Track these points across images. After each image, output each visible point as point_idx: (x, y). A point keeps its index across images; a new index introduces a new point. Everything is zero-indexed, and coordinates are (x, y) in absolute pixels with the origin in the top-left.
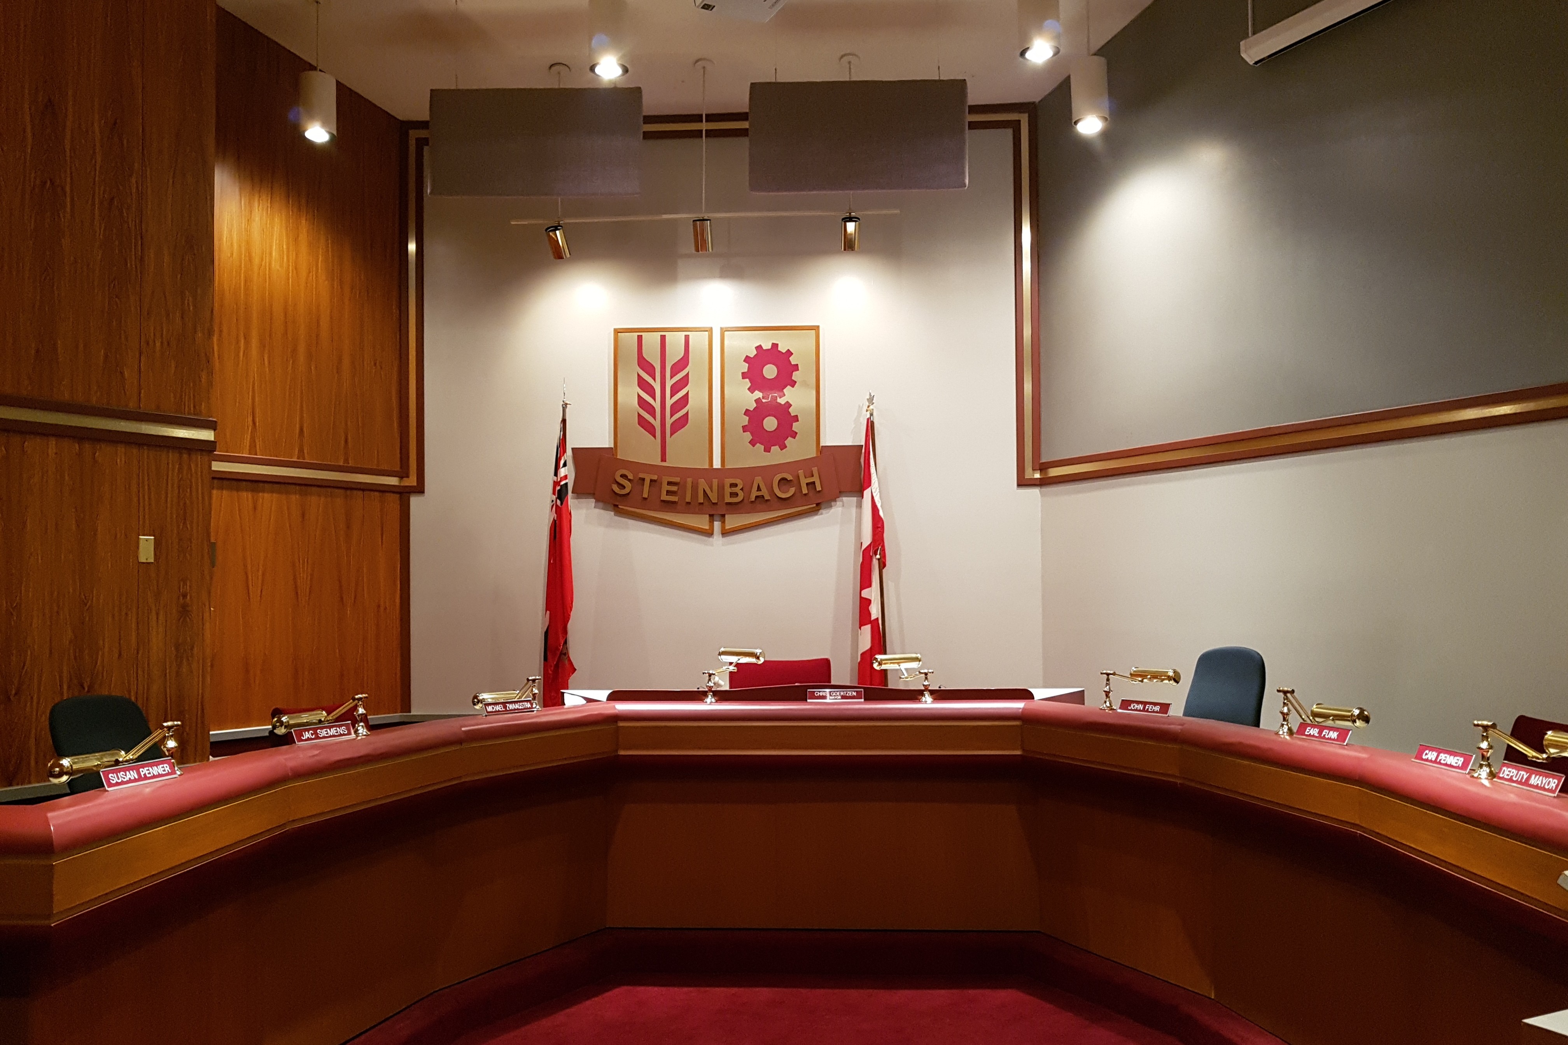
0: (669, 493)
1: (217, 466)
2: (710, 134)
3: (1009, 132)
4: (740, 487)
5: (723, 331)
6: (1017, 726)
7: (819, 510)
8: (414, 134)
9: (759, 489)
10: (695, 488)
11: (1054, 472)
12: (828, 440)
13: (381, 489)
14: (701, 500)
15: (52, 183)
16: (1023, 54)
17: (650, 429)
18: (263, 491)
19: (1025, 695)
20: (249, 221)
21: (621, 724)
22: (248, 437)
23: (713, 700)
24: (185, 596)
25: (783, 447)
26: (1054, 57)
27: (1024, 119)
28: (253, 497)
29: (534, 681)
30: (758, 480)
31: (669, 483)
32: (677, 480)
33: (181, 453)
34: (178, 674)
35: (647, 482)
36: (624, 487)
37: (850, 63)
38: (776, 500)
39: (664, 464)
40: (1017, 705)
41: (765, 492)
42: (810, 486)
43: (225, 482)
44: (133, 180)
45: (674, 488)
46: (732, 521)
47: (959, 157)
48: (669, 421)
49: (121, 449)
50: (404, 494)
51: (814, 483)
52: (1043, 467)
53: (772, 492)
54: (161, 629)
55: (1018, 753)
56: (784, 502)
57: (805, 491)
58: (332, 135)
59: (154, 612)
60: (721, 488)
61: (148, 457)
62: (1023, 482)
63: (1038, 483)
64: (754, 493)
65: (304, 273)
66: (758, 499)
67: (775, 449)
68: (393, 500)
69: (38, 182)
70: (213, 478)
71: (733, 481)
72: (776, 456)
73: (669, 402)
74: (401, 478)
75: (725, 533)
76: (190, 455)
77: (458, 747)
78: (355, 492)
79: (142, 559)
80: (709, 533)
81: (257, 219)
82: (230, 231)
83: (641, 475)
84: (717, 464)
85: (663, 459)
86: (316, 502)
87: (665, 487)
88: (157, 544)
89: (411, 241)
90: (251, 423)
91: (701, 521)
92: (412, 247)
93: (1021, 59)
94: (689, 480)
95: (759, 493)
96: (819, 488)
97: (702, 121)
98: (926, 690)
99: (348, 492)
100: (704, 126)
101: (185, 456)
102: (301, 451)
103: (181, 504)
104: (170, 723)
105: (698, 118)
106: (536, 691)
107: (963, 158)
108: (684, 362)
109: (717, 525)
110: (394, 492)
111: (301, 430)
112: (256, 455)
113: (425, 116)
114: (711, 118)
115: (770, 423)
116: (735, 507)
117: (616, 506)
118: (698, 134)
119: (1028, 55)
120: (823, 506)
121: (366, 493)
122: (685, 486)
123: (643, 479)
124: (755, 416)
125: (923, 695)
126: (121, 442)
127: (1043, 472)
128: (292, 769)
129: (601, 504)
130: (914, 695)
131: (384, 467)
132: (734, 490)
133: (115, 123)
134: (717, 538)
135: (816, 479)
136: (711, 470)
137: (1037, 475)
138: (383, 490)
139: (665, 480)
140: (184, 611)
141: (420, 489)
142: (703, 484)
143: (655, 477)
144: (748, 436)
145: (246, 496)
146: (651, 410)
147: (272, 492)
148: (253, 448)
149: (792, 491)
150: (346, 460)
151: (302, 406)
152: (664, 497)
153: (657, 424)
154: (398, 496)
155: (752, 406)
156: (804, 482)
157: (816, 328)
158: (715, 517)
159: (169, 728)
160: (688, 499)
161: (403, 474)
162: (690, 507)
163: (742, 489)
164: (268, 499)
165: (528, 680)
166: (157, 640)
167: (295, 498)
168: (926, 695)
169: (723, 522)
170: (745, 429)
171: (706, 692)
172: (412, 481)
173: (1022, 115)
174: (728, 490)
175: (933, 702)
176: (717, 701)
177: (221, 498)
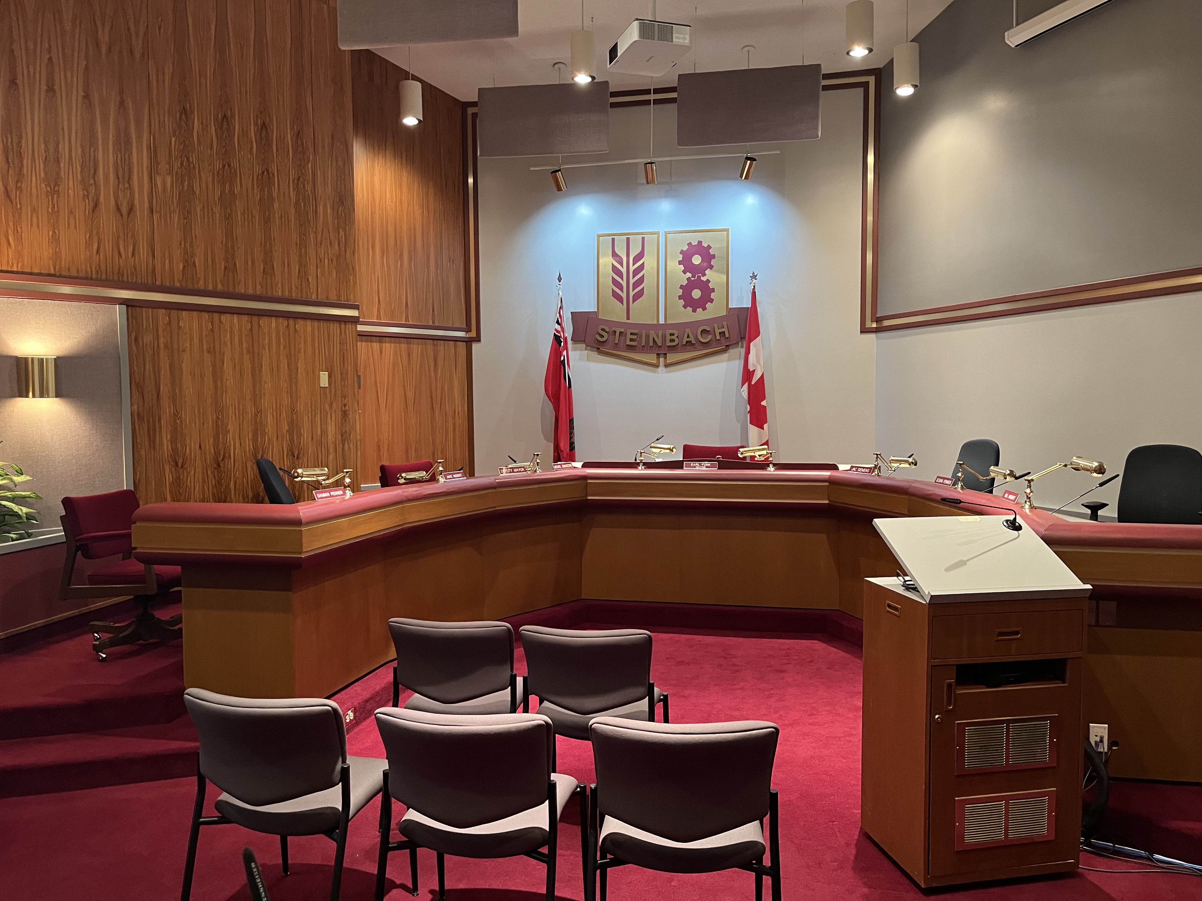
0: (631, 340)
1: (360, 328)
2: (656, 102)
3: (861, 90)
4: (676, 335)
5: (666, 233)
6: (825, 486)
7: (727, 350)
8: (470, 110)
9: (688, 337)
10: (647, 336)
11: (886, 323)
12: (733, 305)
13: (454, 339)
14: (651, 344)
15: (268, 172)
16: (848, 53)
17: (620, 299)
18: (386, 342)
19: (834, 467)
20: (373, 176)
21: (589, 481)
22: (376, 309)
23: (643, 467)
24: (345, 406)
25: (704, 309)
26: (870, 54)
27: (872, 80)
28: (380, 346)
29: (537, 455)
30: (688, 331)
31: (631, 334)
32: (636, 331)
33: (340, 324)
34: (343, 449)
35: (617, 334)
36: (603, 337)
37: (749, 51)
38: (699, 343)
39: (628, 321)
40: (826, 473)
41: (692, 339)
42: (722, 335)
43: (364, 337)
44: (310, 166)
45: (634, 337)
46: (672, 357)
47: (815, 117)
48: (632, 294)
49: (309, 322)
50: (469, 342)
51: (724, 332)
52: (878, 320)
53: (696, 338)
54: (333, 424)
55: (827, 502)
56: (705, 345)
57: (718, 338)
58: (420, 121)
59: (329, 414)
60: (664, 337)
61: (323, 325)
62: (864, 330)
63: (875, 330)
64: (686, 339)
65: (405, 206)
66: (688, 344)
67: (699, 310)
68: (462, 346)
69: (260, 172)
70: (358, 335)
71: (672, 331)
72: (700, 315)
73: (632, 281)
74: (467, 332)
75: (666, 366)
76: (345, 324)
77: (494, 490)
78: (439, 342)
79: (322, 385)
80: (657, 366)
81: (377, 174)
82: (362, 183)
83: (614, 329)
84: (662, 321)
85: (628, 318)
86: (416, 348)
87: (629, 336)
88: (330, 377)
89: (470, 178)
90: (377, 300)
91: (651, 358)
92: (471, 181)
93: (848, 56)
94: (644, 331)
95: (688, 339)
96: (727, 336)
97: (651, 94)
98: (771, 463)
99: (435, 342)
100: (652, 97)
101: (343, 326)
102: (407, 317)
103: (342, 353)
104: (347, 470)
105: (647, 92)
106: (539, 461)
107: (817, 118)
108: (640, 256)
109: (662, 360)
110: (462, 341)
111: (407, 304)
112: (381, 320)
113: (476, 99)
114: (657, 91)
115: (696, 294)
116: (673, 349)
117: (598, 349)
118: (648, 102)
119: (851, 54)
120: (730, 347)
121: (446, 342)
122: (641, 337)
123: (615, 332)
124: (687, 289)
125: (769, 466)
126: (309, 319)
127: (879, 322)
128: (406, 497)
129: (589, 348)
130: (763, 466)
131: (457, 325)
132: (673, 337)
133: (299, 133)
134: (662, 369)
135: (725, 330)
136: (658, 325)
137: (874, 325)
138: (456, 340)
139: (629, 331)
140: (345, 414)
141: (478, 339)
142: (652, 334)
143: (623, 330)
144: (682, 302)
145: (376, 345)
146: (620, 287)
147: (391, 342)
148: (379, 317)
149: (709, 337)
150: (433, 322)
151: (406, 290)
152: (628, 343)
153: (624, 295)
154: (465, 343)
155: (685, 283)
156: (717, 332)
157: (727, 230)
158: (661, 355)
159: (347, 472)
160: (643, 344)
161: (468, 330)
162: (645, 349)
163: (677, 337)
164: (388, 347)
165: (534, 454)
166: (332, 430)
167: (404, 346)
168: (771, 467)
169: (665, 358)
170: (680, 298)
171: (639, 463)
172: (473, 334)
173: (870, 77)
174: (668, 338)
175: (774, 471)
176: (645, 468)
177: (362, 346)
